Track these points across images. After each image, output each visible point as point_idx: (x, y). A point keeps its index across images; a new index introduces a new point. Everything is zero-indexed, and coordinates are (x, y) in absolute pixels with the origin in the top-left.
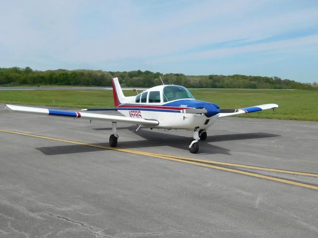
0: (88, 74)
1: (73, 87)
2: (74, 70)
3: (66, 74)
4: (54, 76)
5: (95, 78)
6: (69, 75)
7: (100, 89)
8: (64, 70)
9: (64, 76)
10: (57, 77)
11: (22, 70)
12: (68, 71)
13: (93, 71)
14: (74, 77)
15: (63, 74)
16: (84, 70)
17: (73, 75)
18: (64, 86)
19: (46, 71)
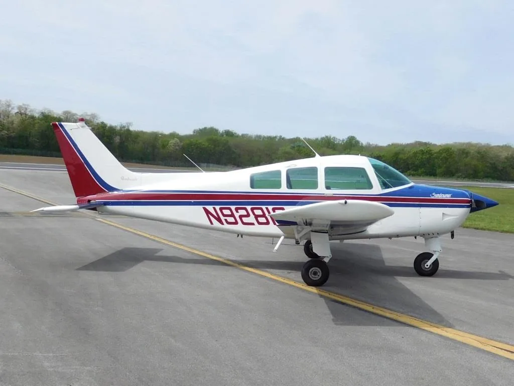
0: (479, 153)
1: (440, 179)
2: (447, 144)
3: (429, 152)
4: (401, 156)
5: (492, 162)
6: (435, 155)
7: (494, 185)
8: (426, 144)
9: (424, 157)
10: (407, 158)
11: (341, 142)
12: (435, 145)
13: (489, 148)
14: (446, 159)
15: (423, 152)
16: (469, 144)
17: (444, 155)
18: (421, 178)
19: (389, 145)
